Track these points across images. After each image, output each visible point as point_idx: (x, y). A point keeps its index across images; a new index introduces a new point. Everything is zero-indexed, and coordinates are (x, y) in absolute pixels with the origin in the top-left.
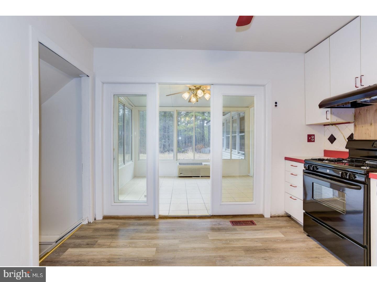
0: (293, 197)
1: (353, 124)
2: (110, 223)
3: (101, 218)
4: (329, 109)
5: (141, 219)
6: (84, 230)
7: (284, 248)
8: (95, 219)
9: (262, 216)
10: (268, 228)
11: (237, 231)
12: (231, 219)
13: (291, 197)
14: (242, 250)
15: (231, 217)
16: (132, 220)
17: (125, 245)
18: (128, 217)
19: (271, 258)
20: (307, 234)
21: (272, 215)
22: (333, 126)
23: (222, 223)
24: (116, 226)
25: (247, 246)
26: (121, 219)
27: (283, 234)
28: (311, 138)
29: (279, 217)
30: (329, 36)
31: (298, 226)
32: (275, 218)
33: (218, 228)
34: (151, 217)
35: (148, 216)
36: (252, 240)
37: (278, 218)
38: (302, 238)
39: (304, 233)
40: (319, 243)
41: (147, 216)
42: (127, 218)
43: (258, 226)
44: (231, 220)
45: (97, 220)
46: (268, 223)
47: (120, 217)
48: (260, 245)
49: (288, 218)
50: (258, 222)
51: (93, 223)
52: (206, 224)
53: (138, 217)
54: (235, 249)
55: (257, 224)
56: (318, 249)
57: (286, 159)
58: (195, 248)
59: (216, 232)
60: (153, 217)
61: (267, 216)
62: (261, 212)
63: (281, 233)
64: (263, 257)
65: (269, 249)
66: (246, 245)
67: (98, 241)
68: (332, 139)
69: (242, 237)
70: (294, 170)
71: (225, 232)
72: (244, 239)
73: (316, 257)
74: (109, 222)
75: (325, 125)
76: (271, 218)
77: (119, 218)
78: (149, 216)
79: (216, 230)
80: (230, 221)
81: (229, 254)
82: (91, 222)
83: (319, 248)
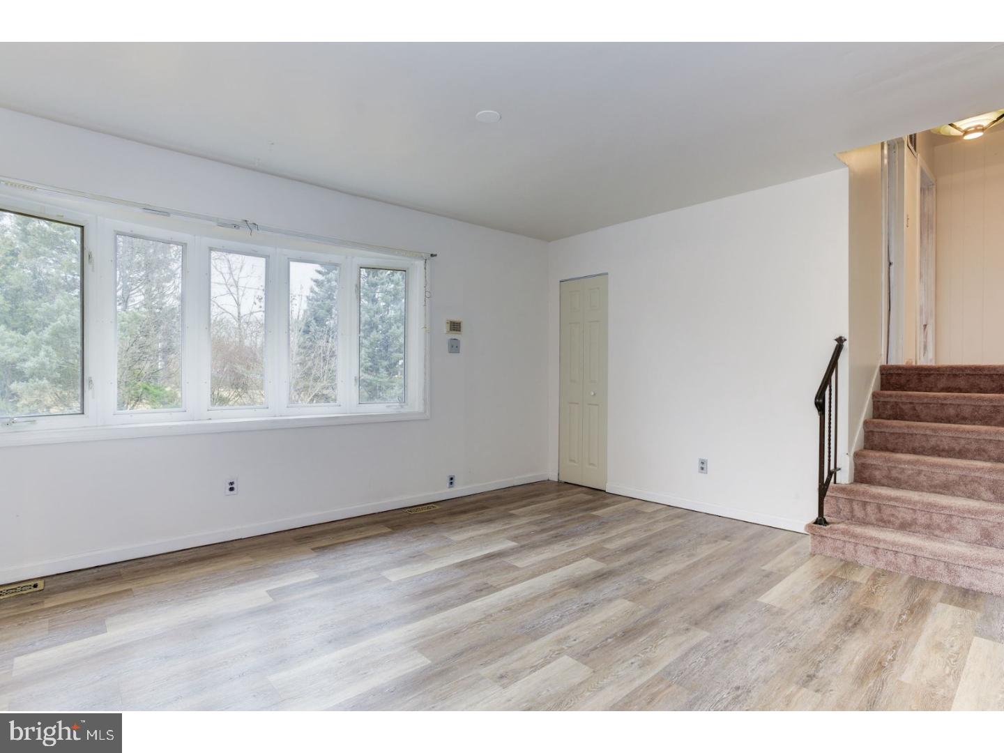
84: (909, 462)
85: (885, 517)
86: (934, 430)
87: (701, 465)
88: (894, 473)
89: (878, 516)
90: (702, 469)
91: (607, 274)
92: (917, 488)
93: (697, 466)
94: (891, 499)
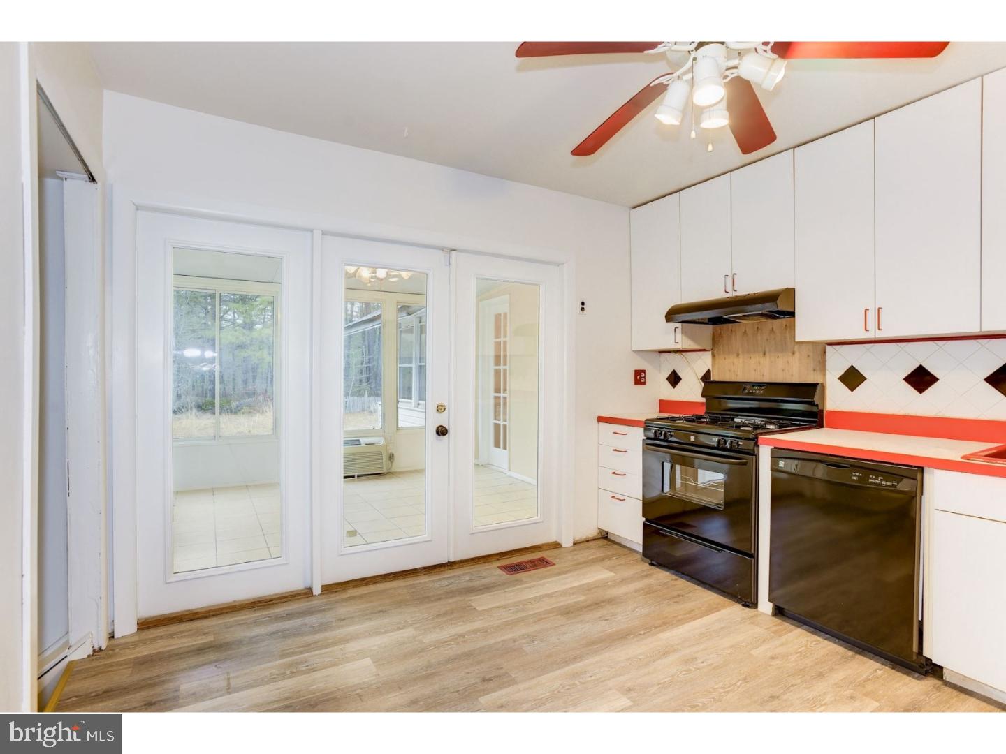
0: (617, 496)
1: (711, 352)
2: (175, 634)
3: (133, 628)
4: (679, 325)
5: (269, 605)
6: (93, 673)
7: (626, 594)
8: (112, 637)
9: (556, 545)
10: (581, 566)
11: (525, 583)
12: (498, 562)
13: (613, 497)
14: (557, 615)
15: (498, 557)
16: (244, 612)
17: (277, 675)
18: (228, 608)
19: (613, 615)
20: (650, 562)
21: (576, 539)
22: (677, 354)
23: (484, 574)
24: (203, 637)
25: (562, 606)
26: (206, 617)
27: (611, 571)
28: (639, 378)
29: (588, 541)
30: (679, 191)
31: (629, 552)
32: (582, 545)
33: (484, 585)
34: (299, 595)
35: (287, 593)
36: (565, 593)
37: (587, 544)
38: (644, 571)
39: (643, 560)
40: (673, 571)
41: (287, 595)
42: (225, 611)
43: (559, 565)
44: (499, 565)
45: (118, 638)
46: (575, 557)
47: (201, 613)
48: (582, 598)
49: (603, 542)
50: (556, 558)
51: (110, 648)
52: (451, 584)
53: (260, 602)
54: (543, 616)
55: (554, 562)
56: (675, 583)
57: (601, 419)
58: (463, 635)
59: (483, 594)
60: (305, 594)
61: (567, 542)
62: (552, 538)
63: (607, 569)
64: (600, 617)
65: (603, 602)
66: (558, 605)
67: (179, 686)
68: (674, 379)
69: (543, 591)
70: (620, 443)
71: (503, 591)
72: (547, 596)
73: (679, 596)
74: (170, 635)
75: (661, 352)
76: (576, 547)
77: (197, 616)
78: (292, 592)
79: (481, 590)
80: (499, 567)
81: (536, 627)
82: (103, 648)
83: (676, 580)
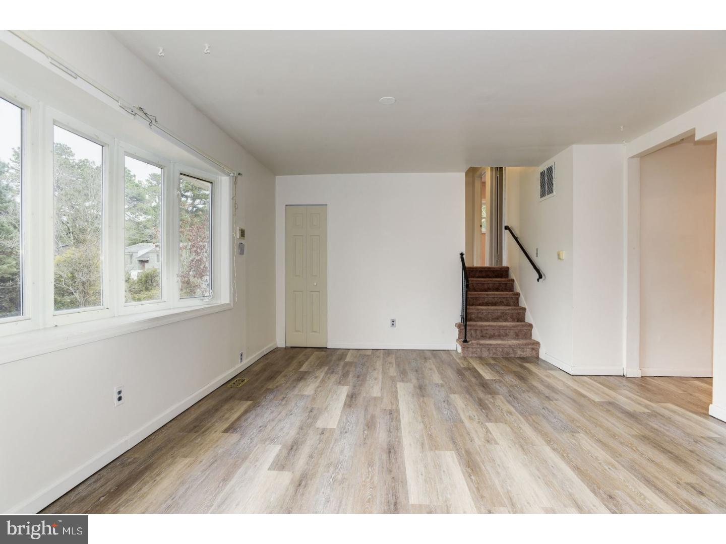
84: (485, 309)
85: (484, 335)
86: (487, 295)
87: (392, 323)
88: (480, 315)
89: (481, 334)
90: (393, 325)
91: (326, 205)
92: (487, 320)
93: (390, 323)
94: (486, 326)
